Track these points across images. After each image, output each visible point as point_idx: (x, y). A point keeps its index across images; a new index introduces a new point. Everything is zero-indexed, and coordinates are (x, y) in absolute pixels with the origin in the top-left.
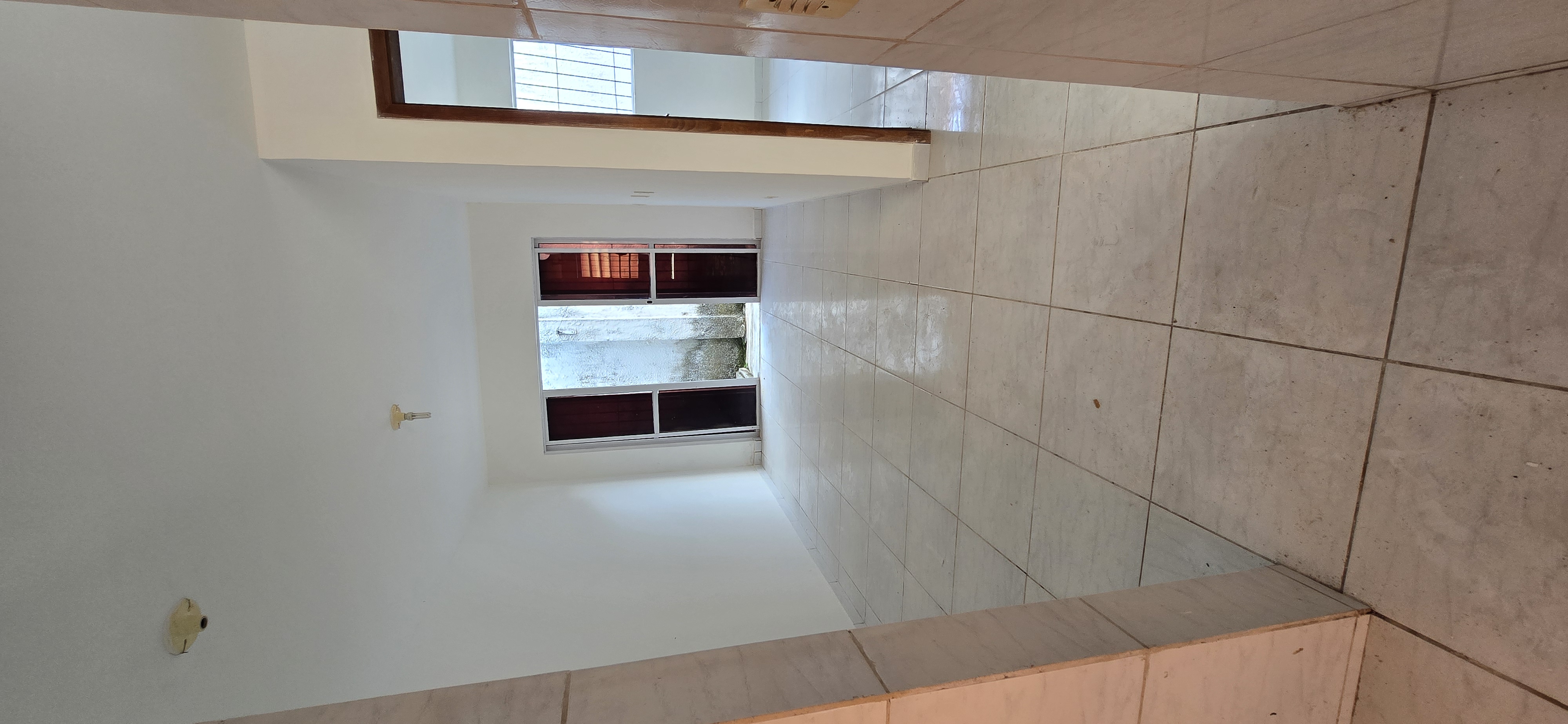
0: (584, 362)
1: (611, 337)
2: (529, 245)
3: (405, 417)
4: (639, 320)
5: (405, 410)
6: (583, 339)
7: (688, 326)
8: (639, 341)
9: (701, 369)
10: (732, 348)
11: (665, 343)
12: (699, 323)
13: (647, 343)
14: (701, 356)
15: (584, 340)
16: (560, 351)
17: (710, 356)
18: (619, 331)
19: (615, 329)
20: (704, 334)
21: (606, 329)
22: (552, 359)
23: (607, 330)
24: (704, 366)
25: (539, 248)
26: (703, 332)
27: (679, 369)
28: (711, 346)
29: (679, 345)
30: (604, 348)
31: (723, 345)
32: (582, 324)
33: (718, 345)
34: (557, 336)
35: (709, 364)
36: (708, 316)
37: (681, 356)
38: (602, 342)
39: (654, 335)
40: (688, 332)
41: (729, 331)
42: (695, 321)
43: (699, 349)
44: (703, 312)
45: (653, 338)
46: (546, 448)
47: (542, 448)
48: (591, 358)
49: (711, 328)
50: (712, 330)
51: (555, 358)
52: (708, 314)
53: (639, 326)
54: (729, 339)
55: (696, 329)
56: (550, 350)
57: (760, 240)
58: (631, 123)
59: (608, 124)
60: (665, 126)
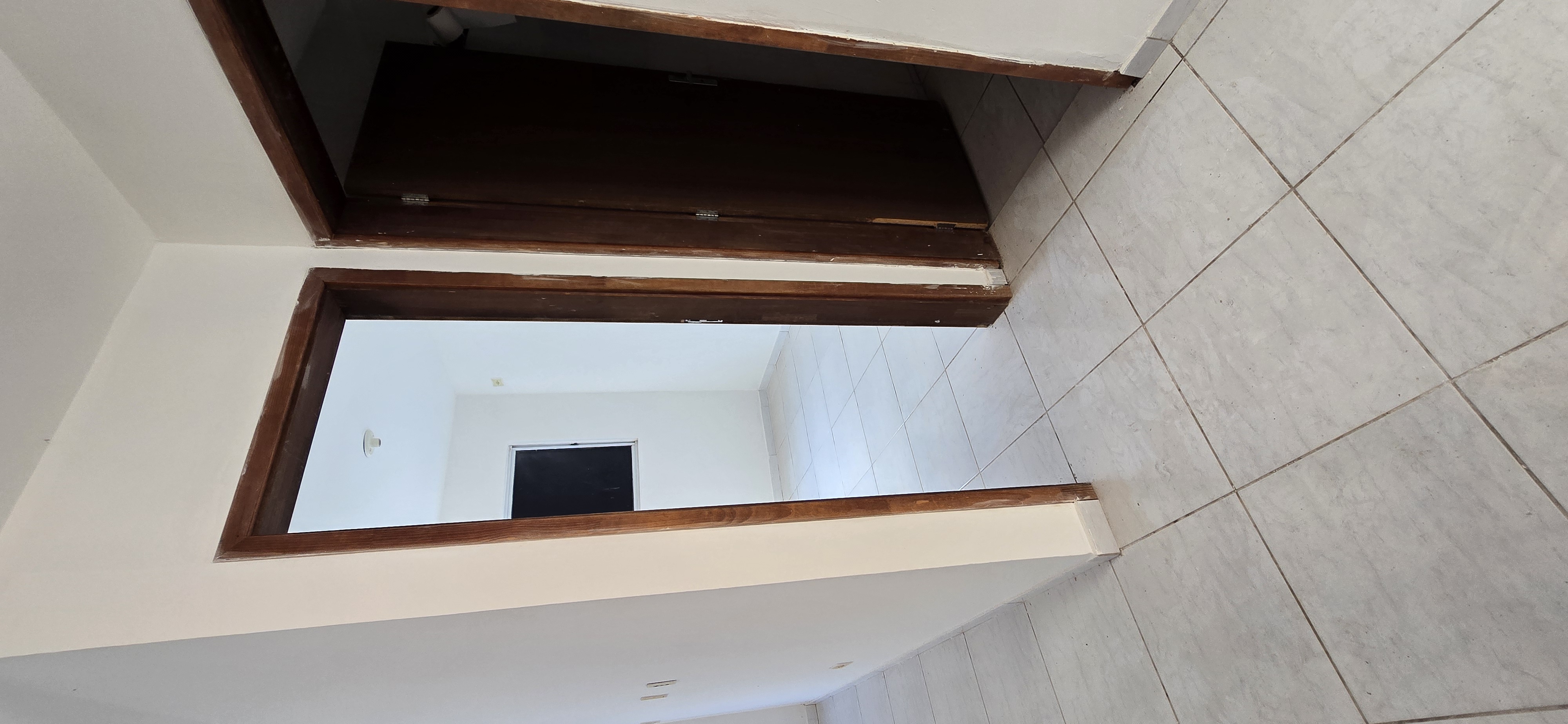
58: (651, 522)
59: (614, 528)
60: (705, 520)
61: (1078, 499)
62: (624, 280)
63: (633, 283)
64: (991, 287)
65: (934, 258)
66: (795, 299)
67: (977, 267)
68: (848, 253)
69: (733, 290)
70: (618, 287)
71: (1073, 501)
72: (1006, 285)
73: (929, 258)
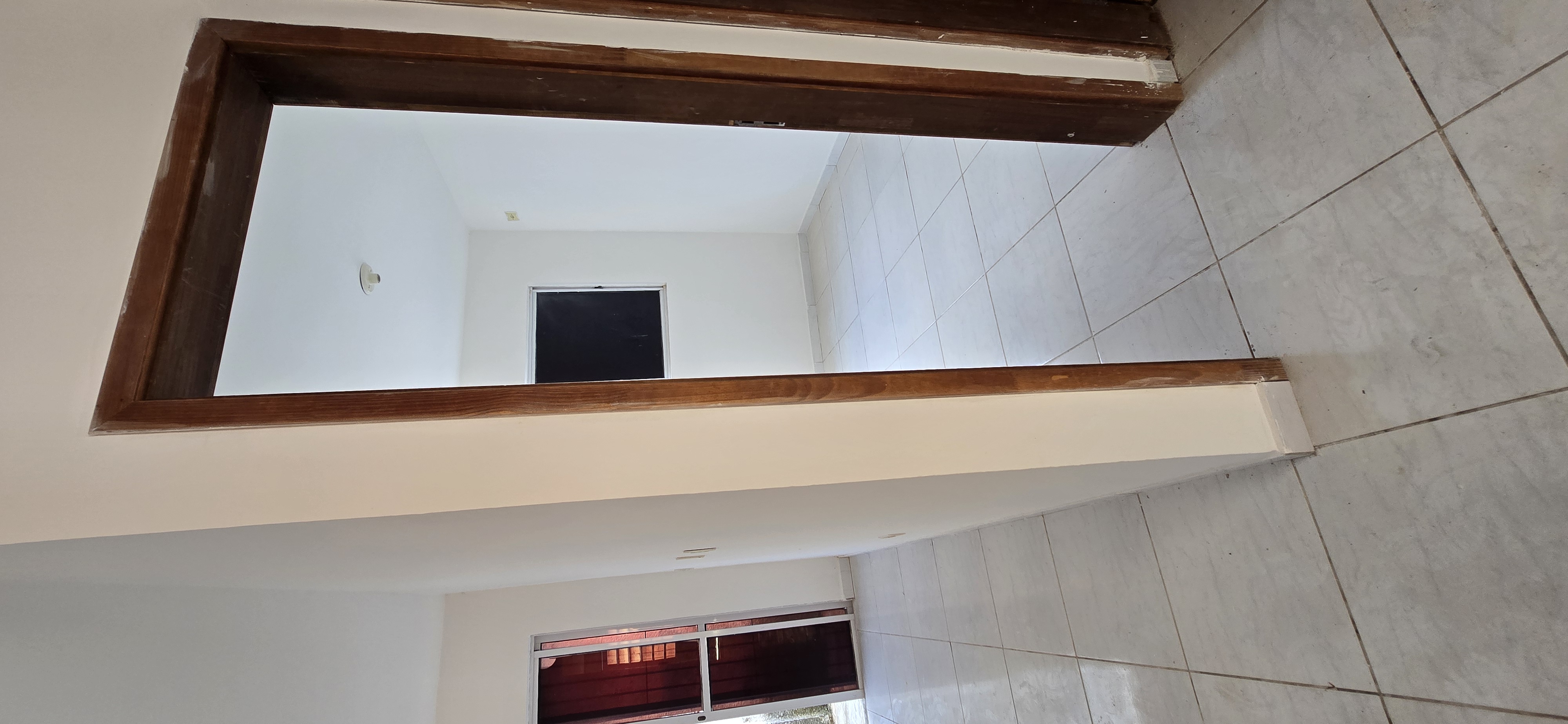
2: (527, 645)
25: (541, 650)
57: (851, 601)
58: (696, 394)
59: (645, 401)
60: (770, 395)
61: (1263, 379)
62: (653, 54)
63: (664, 59)
64: (1155, 85)
65: (1082, 39)
66: (888, 92)
67: (1138, 56)
68: (964, 27)
69: (805, 75)
70: (643, 64)
71: (1255, 382)
72: (1175, 82)
73: (1074, 39)
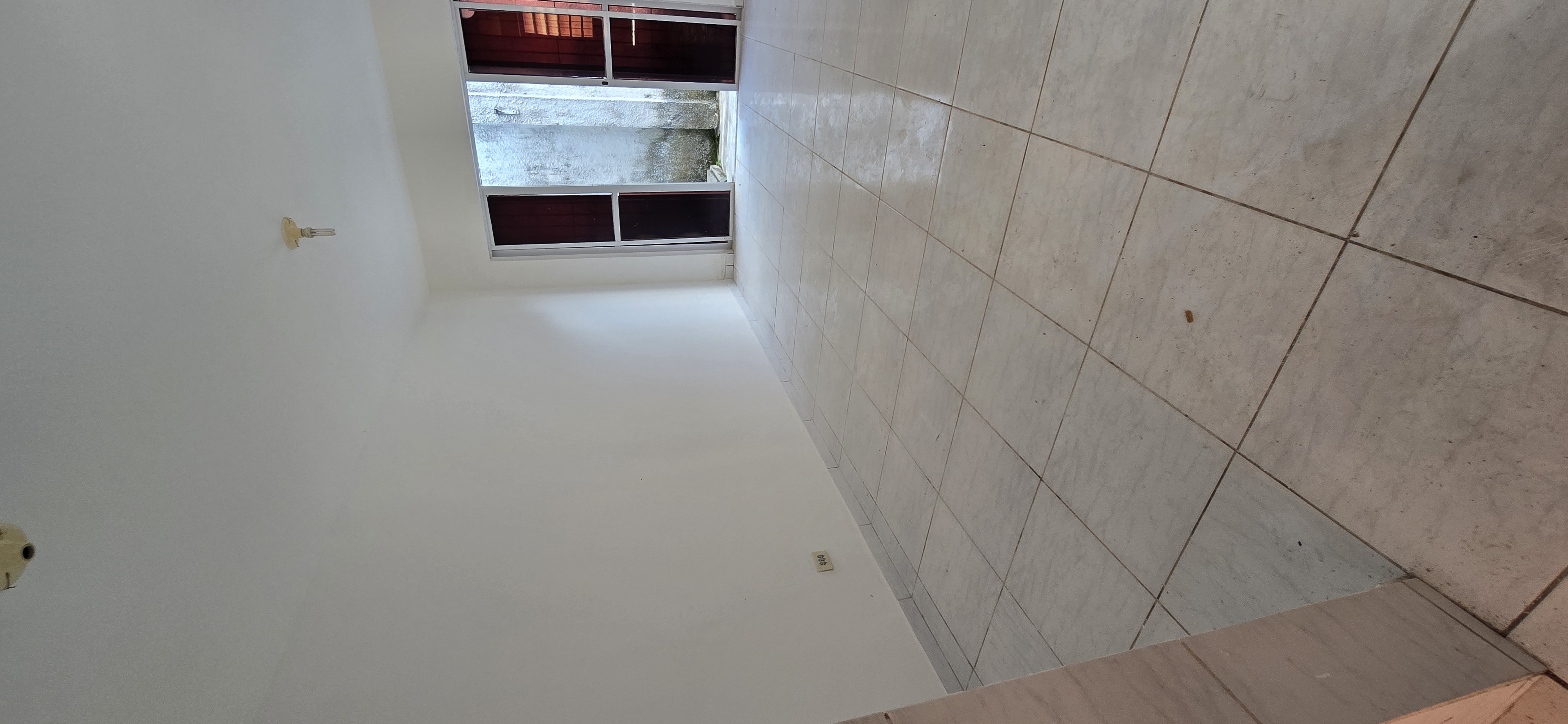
0: (531, 149)
1: (561, 121)
3: (302, 233)
4: (594, 101)
5: (302, 225)
6: (528, 121)
7: (652, 113)
8: (595, 128)
9: (667, 164)
10: (703, 141)
11: (627, 131)
12: (665, 109)
13: (604, 130)
14: (668, 148)
15: (528, 123)
16: (501, 135)
17: (677, 149)
18: (570, 115)
19: (566, 111)
20: (671, 123)
21: (554, 110)
22: (492, 145)
23: (556, 112)
24: (670, 161)
26: (670, 120)
27: (642, 164)
28: (679, 137)
29: (642, 134)
30: (553, 133)
31: (693, 136)
32: (525, 103)
33: (687, 137)
34: (495, 116)
35: (677, 159)
36: (676, 101)
37: (644, 148)
38: (550, 126)
39: (612, 121)
40: (651, 120)
41: (700, 120)
42: (660, 106)
43: (665, 139)
44: (669, 95)
45: (611, 125)
46: (492, 253)
47: (487, 254)
48: (538, 144)
49: (679, 115)
50: (679, 119)
51: (495, 143)
52: (676, 98)
53: (594, 109)
54: (699, 130)
55: (661, 116)
56: (488, 132)
57: (740, 9)
